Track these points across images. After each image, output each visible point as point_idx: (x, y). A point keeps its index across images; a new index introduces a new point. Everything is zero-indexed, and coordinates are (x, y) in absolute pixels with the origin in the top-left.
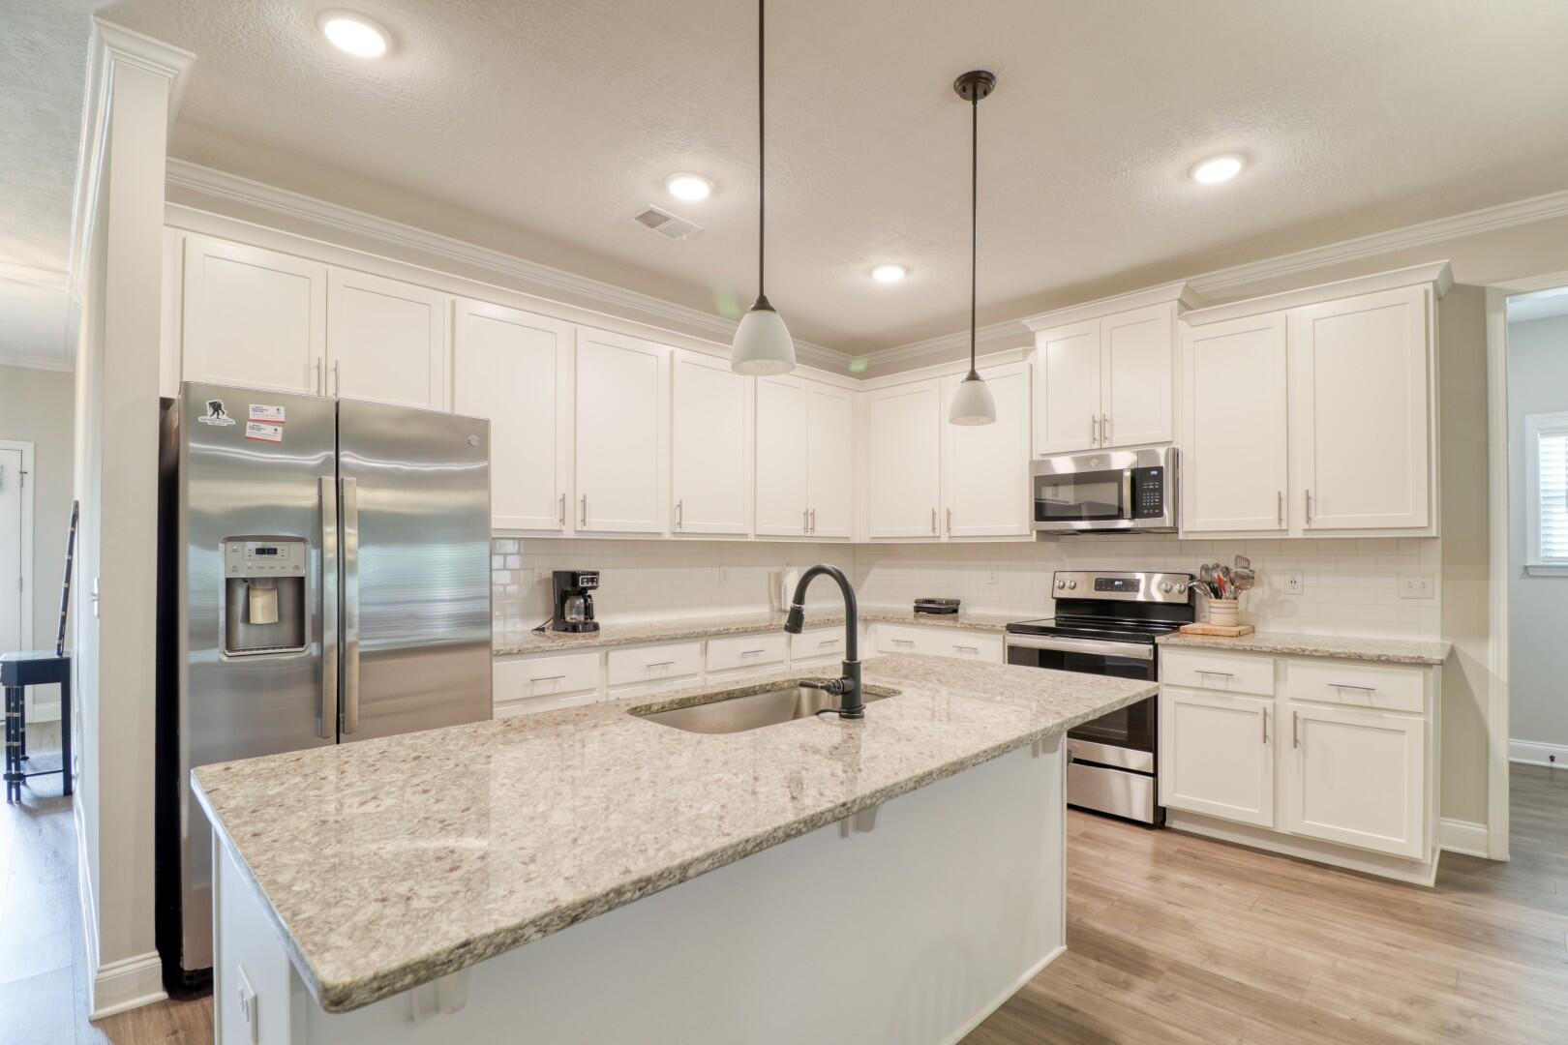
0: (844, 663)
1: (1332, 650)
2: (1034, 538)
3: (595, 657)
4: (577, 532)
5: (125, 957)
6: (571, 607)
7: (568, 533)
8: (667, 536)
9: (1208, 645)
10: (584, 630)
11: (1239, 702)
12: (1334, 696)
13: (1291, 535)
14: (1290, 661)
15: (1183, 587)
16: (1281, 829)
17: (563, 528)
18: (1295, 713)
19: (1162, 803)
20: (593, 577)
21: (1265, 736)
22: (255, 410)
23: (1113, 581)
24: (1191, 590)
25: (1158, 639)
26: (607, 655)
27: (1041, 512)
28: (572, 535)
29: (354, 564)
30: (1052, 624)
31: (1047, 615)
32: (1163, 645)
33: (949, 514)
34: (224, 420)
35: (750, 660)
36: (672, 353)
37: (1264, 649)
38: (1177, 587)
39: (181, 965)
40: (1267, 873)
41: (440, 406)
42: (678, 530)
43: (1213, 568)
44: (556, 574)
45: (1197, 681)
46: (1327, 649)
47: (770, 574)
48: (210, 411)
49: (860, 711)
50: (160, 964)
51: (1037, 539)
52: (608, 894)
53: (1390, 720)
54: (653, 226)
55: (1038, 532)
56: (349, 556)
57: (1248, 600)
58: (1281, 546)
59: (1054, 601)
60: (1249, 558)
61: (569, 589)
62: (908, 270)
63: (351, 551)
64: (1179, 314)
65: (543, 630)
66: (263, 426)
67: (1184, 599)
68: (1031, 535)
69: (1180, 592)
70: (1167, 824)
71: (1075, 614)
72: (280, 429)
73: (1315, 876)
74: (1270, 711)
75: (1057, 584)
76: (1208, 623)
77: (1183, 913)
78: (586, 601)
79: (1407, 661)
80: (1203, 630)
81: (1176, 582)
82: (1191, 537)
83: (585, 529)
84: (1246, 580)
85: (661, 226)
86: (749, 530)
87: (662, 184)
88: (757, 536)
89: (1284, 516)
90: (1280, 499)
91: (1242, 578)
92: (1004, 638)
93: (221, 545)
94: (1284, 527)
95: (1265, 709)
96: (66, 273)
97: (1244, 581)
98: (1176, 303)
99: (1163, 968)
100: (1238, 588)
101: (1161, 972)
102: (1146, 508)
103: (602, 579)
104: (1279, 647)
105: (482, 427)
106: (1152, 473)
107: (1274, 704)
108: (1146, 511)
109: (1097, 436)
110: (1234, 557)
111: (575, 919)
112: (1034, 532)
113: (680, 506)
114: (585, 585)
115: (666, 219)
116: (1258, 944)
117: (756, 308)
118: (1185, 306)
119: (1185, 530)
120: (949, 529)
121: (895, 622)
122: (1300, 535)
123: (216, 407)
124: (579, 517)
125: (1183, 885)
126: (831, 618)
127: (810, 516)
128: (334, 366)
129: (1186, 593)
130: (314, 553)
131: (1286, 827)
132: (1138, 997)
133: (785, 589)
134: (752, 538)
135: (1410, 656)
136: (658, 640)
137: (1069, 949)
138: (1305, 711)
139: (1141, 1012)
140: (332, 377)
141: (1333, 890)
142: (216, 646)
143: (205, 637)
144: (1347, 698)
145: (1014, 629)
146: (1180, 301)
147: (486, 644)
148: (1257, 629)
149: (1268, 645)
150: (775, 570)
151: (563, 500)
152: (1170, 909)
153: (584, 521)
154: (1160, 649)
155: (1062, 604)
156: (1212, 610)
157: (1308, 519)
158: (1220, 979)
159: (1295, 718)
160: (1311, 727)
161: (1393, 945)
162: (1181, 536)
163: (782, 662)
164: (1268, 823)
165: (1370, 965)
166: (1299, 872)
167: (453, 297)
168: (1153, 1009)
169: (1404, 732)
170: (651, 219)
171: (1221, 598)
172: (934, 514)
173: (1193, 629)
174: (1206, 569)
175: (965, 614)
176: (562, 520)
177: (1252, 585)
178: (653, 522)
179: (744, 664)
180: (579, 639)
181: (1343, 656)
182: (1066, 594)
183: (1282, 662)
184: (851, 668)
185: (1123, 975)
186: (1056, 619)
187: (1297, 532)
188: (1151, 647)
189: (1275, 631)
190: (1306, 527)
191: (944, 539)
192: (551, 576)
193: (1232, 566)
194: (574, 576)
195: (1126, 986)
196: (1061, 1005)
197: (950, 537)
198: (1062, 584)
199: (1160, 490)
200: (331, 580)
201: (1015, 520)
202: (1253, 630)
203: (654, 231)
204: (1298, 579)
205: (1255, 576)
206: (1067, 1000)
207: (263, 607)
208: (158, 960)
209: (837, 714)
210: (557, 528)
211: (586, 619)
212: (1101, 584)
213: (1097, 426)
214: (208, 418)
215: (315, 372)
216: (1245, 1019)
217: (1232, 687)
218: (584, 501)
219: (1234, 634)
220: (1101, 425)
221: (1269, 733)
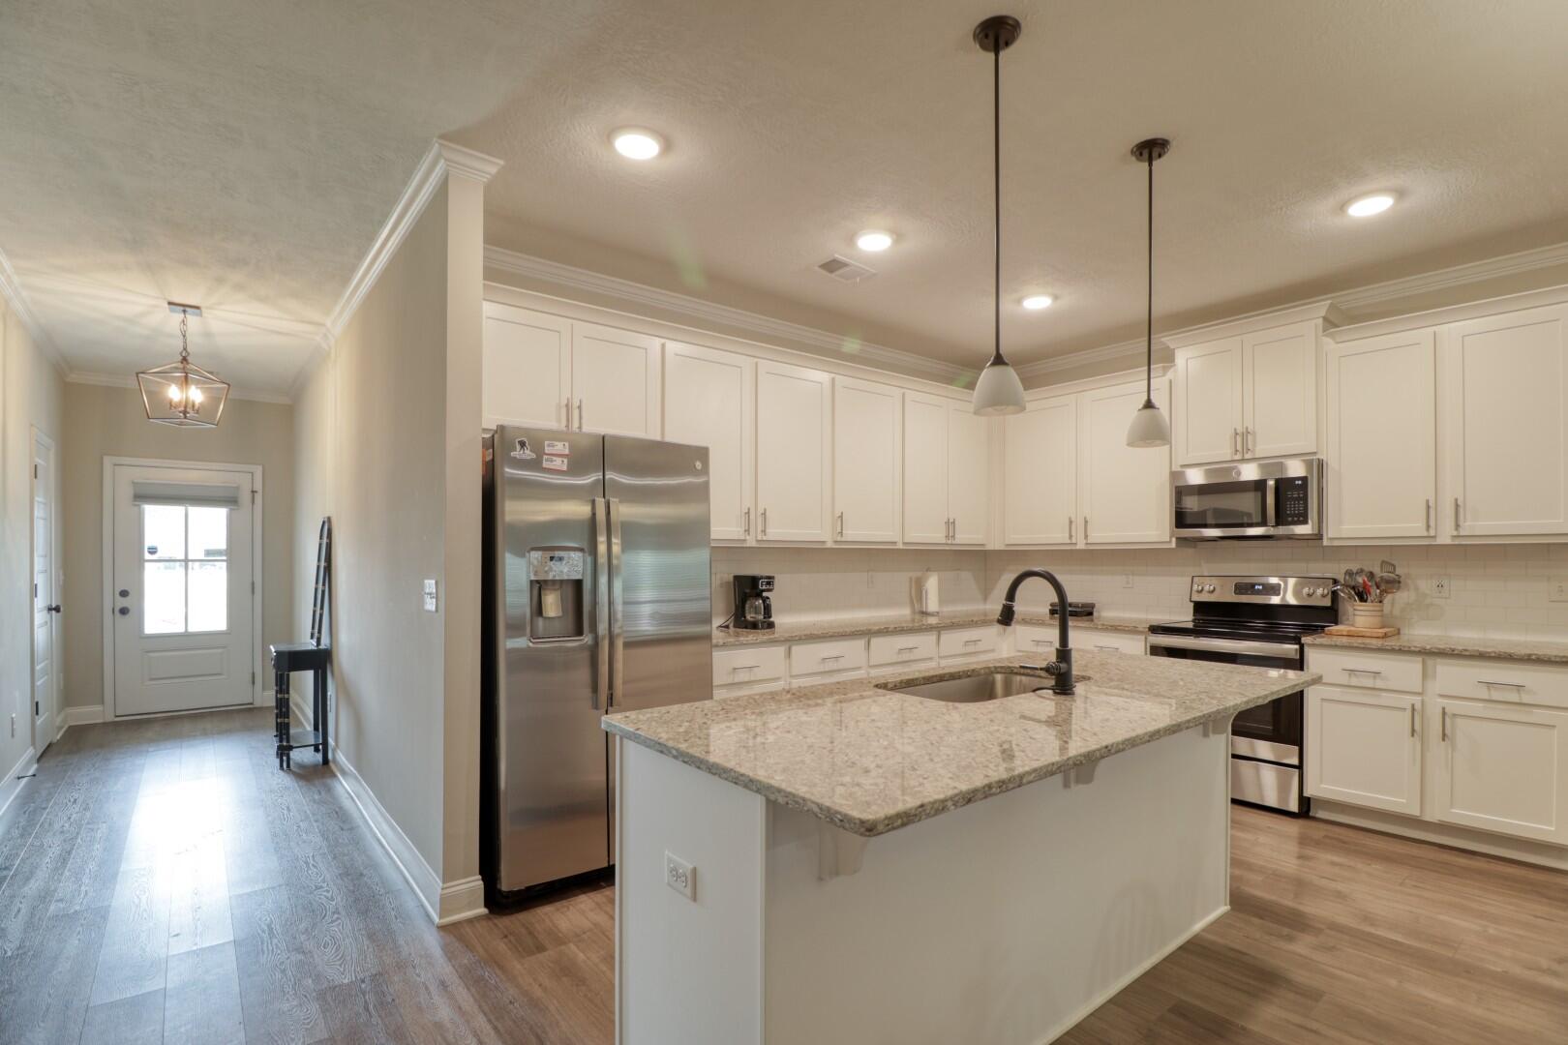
0: (1057, 649)
1: (1481, 649)
2: (1173, 545)
3: (780, 651)
4: (758, 541)
5: (458, 879)
6: (751, 607)
7: (751, 542)
8: (829, 545)
9: (1355, 645)
10: (763, 628)
11: (1386, 699)
12: (1484, 694)
13: (1439, 541)
14: (1439, 660)
15: (1326, 592)
16: (1427, 818)
17: (748, 538)
18: (1444, 709)
19: (1306, 794)
20: (770, 581)
21: (1413, 731)
22: (549, 446)
23: (1253, 586)
24: (1335, 594)
25: (1304, 640)
26: (790, 649)
27: (1181, 519)
28: (754, 544)
29: (618, 567)
30: (1190, 625)
31: (1185, 617)
32: (1309, 645)
33: (1086, 522)
34: (528, 454)
35: (906, 657)
36: (833, 379)
37: (1413, 649)
38: (1320, 591)
39: (498, 886)
40: (1414, 857)
41: (655, 435)
42: (839, 539)
43: (1357, 573)
44: (737, 578)
45: (1344, 679)
46: (1476, 648)
47: (911, 579)
48: (518, 447)
49: (1071, 689)
50: (483, 886)
51: (1177, 544)
52: (984, 787)
53: (1539, 716)
54: (831, 271)
55: (1177, 538)
56: (615, 562)
57: (1393, 604)
58: (1428, 552)
59: (1192, 604)
60: (1393, 562)
61: (748, 591)
62: (1056, 298)
63: (618, 558)
64: (1324, 331)
65: (727, 627)
66: (554, 458)
67: (1327, 602)
68: (1170, 542)
69: (1323, 596)
70: (1311, 814)
71: (1213, 616)
72: (566, 461)
73: (1463, 861)
74: (1418, 706)
75: (1195, 587)
76: (1353, 625)
77: (1340, 886)
78: (764, 602)
79: (1558, 659)
80: (1349, 631)
81: (1319, 586)
82: (1336, 543)
83: (765, 538)
84: (1392, 584)
85: (837, 273)
86: (897, 538)
87: (851, 239)
88: (904, 543)
89: (1432, 523)
90: (1428, 507)
91: (1388, 582)
92: (1146, 638)
93: (527, 554)
94: (1432, 533)
95: (1413, 705)
96: (323, 325)
97: (1389, 585)
98: (1321, 321)
99: (1323, 927)
100: (1384, 592)
101: (1320, 931)
102: (1293, 516)
103: (776, 582)
104: (1428, 647)
105: (702, 453)
106: (1297, 482)
107: (1423, 702)
108: (1290, 519)
109: (1239, 448)
110: (1379, 563)
111: (969, 801)
112: (1174, 540)
113: (841, 517)
114: (764, 587)
115: (845, 265)
116: (1411, 912)
117: (993, 364)
118: (1330, 323)
119: (1330, 536)
120: (1086, 537)
121: (1034, 624)
122: (1448, 541)
123: (522, 444)
124: (760, 528)
125: (1333, 864)
126: (975, 619)
127: (950, 525)
128: (578, 404)
129: (1329, 596)
130: (589, 559)
131: (1433, 815)
132: (1302, 946)
133: (926, 592)
134: (900, 546)
135: (1561, 654)
136: (831, 636)
137: (1232, 909)
138: (1453, 706)
139: (1306, 958)
140: (576, 413)
141: (1481, 872)
142: (523, 635)
143: (516, 629)
144: (1496, 695)
145: (1155, 629)
146: (1325, 319)
147: (708, 637)
148: (1401, 632)
149: (1418, 644)
150: (915, 575)
151: (748, 513)
152: (1324, 882)
153: (764, 532)
154: (1306, 649)
155: (1200, 607)
156: (1357, 613)
157: (1457, 526)
158: (1377, 937)
159: (1444, 713)
160: (1459, 721)
161: (1542, 918)
162: (1325, 542)
163: (931, 659)
164: (1414, 811)
165: (1521, 932)
166: (1446, 857)
167: (663, 341)
168: (1320, 957)
169: (1554, 726)
170: (832, 266)
171: (1366, 601)
172: (1071, 522)
173: (1337, 631)
174: (1349, 573)
175: (1099, 618)
176: (747, 531)
177: (1398, 589)
178: (816, 531)
179: (900, 660)
180: (761, 635)
181: (1493, 655)
182: (1205, 598)
183: (1430, 661)
184: (1064, 654)
185: (1286, 931)
186: (1194, 621)
187: (1445, 538)
188: (1297, 647)
189: (1421, 633)
190: (1455, 533)
191: (1081, 546)
192: (732, 579)
193: (1377, 571)
194: (754, 581)
195: (1290, 939)
196: (1232, 949)
197: (1087, 544)
198: (1200, 588)
199: (1305, 499)
200: (603, 580)
201: (1155, 527)
202: (1399, 633)
203: (833, 275)
204: (1445, 582)
205: (1401, 580)
206: (1237, 947)
207: (552, 603)
208: (481, 883)
209: (1050, 692)
210: (743, 538)
211: (765, 618)
212: (1240, 589)
213: (1239, 439)
214: (517, 453)
215: (564, 411)
216: (1403, 967)
217: (1379, 684)
218: (764, 514)
219: (1380, 635)
220: (1243, 439)
221: (1417, 727)
